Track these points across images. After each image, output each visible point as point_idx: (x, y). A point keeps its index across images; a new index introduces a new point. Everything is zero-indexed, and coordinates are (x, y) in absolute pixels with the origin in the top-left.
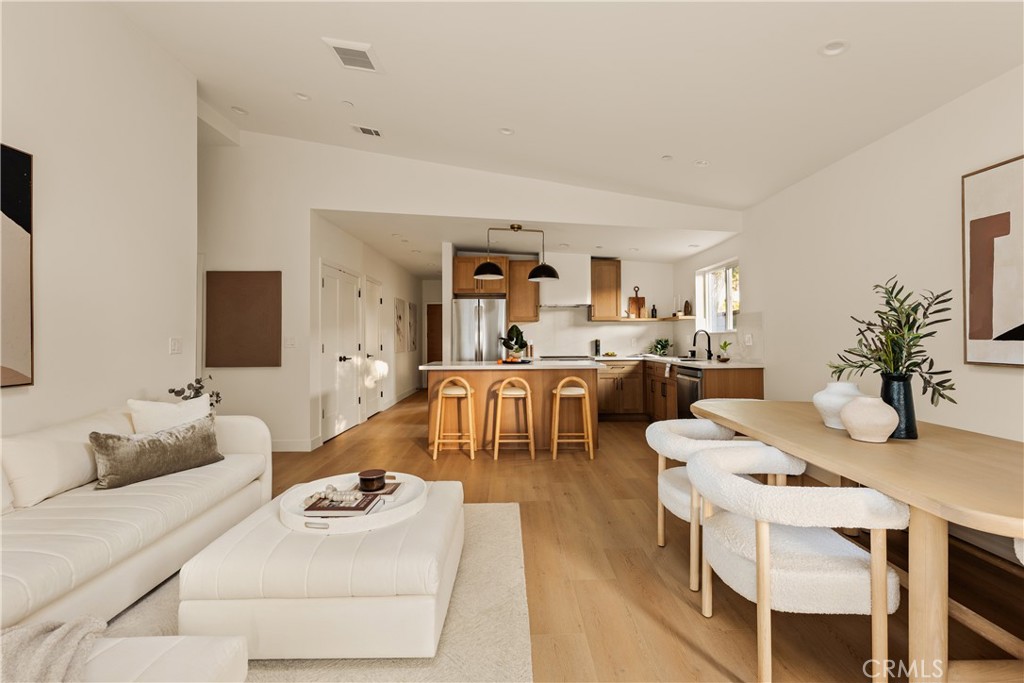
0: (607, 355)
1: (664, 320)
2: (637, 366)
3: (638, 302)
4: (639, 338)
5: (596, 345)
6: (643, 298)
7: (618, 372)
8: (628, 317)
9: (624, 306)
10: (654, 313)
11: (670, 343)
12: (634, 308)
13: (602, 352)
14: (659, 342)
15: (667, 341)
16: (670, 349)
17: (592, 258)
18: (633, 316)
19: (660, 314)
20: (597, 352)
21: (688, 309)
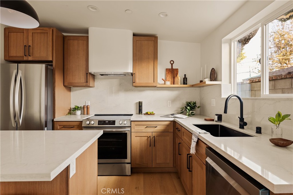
0: (147, 114)
1: (193, 86)
2: (168, 126)
3: (172, 72)
4: (174, 100)
5: (140, 105)
6: (177, 70)
7: (151, 132)
8: (165, 84)
9: (161, 74)
10: (185, 81)
11: (198, 105)
12: (169, 77)
13: (144, 111)
14: (188, 104)
15: (195, 103)
16: (197, 110)
17: (134, 35)
18: (168, 84)
19: (190, 82)
20: (140, 111)
21: (214, 75)
